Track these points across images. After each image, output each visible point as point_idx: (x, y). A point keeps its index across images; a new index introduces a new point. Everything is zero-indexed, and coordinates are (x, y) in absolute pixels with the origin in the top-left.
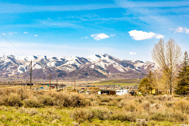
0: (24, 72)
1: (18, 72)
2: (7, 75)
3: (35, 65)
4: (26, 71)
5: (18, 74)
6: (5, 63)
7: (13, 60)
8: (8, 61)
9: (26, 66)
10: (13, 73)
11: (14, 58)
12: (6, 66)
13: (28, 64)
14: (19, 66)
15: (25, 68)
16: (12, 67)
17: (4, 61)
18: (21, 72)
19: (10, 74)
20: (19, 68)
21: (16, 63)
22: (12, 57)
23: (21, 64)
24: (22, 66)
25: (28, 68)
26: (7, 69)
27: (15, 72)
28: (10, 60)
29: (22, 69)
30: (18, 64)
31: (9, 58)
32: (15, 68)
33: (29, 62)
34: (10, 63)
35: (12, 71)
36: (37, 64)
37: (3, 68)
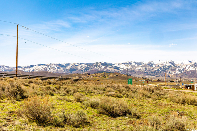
0: (181, 72)
1: (177, 73)
2: (168, 75)
3: (190, 67)
4: (182, 72)
5: (177, 74)
6: (167, 66)
7: (173, 64)
8: (169, 65)
9: (183, 68)
10: (173, 73)
11: (173, 63)
12: (168, 69)
13: (184, 67)
14: (177, 68)
15: (182, 70)
16: (172, 69)
17: (166, 65)
18: (179, 73)
19: (171, 74)
20: (177, 70)
21: (175, 66)
22: (172, 62)
23: (179, 67)
24: (180, 68)
25: (184, 69)
26: (169, 71)
27: (174, 73)
28: (170, 64)
29: (180, 71)
30: (177, 67)
31: (170, 63)
32: (175, 70)
33: (185, 65)
34: (170, 66)
35: (172, 72)
36: (191, 67)
37: (166, 70)
